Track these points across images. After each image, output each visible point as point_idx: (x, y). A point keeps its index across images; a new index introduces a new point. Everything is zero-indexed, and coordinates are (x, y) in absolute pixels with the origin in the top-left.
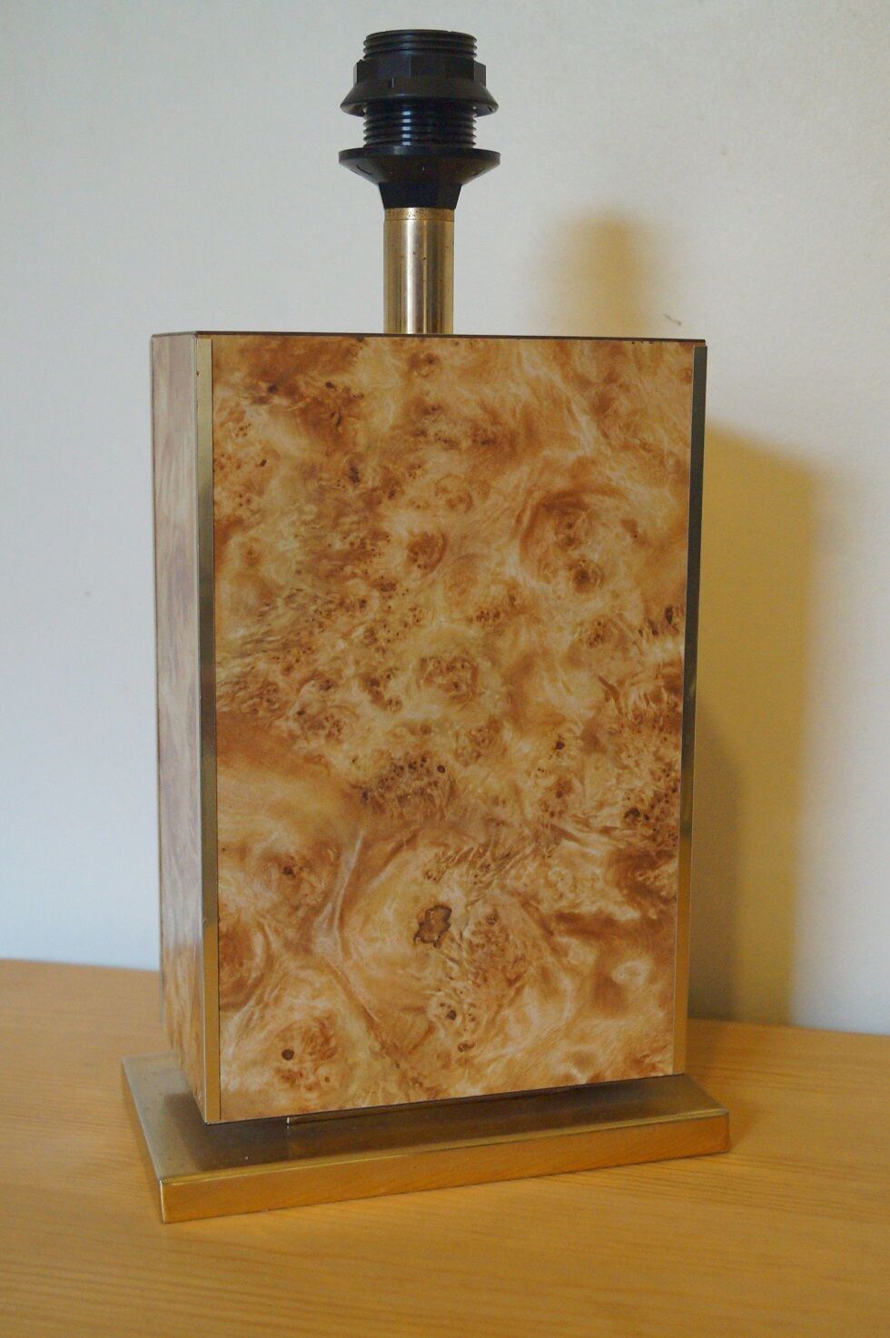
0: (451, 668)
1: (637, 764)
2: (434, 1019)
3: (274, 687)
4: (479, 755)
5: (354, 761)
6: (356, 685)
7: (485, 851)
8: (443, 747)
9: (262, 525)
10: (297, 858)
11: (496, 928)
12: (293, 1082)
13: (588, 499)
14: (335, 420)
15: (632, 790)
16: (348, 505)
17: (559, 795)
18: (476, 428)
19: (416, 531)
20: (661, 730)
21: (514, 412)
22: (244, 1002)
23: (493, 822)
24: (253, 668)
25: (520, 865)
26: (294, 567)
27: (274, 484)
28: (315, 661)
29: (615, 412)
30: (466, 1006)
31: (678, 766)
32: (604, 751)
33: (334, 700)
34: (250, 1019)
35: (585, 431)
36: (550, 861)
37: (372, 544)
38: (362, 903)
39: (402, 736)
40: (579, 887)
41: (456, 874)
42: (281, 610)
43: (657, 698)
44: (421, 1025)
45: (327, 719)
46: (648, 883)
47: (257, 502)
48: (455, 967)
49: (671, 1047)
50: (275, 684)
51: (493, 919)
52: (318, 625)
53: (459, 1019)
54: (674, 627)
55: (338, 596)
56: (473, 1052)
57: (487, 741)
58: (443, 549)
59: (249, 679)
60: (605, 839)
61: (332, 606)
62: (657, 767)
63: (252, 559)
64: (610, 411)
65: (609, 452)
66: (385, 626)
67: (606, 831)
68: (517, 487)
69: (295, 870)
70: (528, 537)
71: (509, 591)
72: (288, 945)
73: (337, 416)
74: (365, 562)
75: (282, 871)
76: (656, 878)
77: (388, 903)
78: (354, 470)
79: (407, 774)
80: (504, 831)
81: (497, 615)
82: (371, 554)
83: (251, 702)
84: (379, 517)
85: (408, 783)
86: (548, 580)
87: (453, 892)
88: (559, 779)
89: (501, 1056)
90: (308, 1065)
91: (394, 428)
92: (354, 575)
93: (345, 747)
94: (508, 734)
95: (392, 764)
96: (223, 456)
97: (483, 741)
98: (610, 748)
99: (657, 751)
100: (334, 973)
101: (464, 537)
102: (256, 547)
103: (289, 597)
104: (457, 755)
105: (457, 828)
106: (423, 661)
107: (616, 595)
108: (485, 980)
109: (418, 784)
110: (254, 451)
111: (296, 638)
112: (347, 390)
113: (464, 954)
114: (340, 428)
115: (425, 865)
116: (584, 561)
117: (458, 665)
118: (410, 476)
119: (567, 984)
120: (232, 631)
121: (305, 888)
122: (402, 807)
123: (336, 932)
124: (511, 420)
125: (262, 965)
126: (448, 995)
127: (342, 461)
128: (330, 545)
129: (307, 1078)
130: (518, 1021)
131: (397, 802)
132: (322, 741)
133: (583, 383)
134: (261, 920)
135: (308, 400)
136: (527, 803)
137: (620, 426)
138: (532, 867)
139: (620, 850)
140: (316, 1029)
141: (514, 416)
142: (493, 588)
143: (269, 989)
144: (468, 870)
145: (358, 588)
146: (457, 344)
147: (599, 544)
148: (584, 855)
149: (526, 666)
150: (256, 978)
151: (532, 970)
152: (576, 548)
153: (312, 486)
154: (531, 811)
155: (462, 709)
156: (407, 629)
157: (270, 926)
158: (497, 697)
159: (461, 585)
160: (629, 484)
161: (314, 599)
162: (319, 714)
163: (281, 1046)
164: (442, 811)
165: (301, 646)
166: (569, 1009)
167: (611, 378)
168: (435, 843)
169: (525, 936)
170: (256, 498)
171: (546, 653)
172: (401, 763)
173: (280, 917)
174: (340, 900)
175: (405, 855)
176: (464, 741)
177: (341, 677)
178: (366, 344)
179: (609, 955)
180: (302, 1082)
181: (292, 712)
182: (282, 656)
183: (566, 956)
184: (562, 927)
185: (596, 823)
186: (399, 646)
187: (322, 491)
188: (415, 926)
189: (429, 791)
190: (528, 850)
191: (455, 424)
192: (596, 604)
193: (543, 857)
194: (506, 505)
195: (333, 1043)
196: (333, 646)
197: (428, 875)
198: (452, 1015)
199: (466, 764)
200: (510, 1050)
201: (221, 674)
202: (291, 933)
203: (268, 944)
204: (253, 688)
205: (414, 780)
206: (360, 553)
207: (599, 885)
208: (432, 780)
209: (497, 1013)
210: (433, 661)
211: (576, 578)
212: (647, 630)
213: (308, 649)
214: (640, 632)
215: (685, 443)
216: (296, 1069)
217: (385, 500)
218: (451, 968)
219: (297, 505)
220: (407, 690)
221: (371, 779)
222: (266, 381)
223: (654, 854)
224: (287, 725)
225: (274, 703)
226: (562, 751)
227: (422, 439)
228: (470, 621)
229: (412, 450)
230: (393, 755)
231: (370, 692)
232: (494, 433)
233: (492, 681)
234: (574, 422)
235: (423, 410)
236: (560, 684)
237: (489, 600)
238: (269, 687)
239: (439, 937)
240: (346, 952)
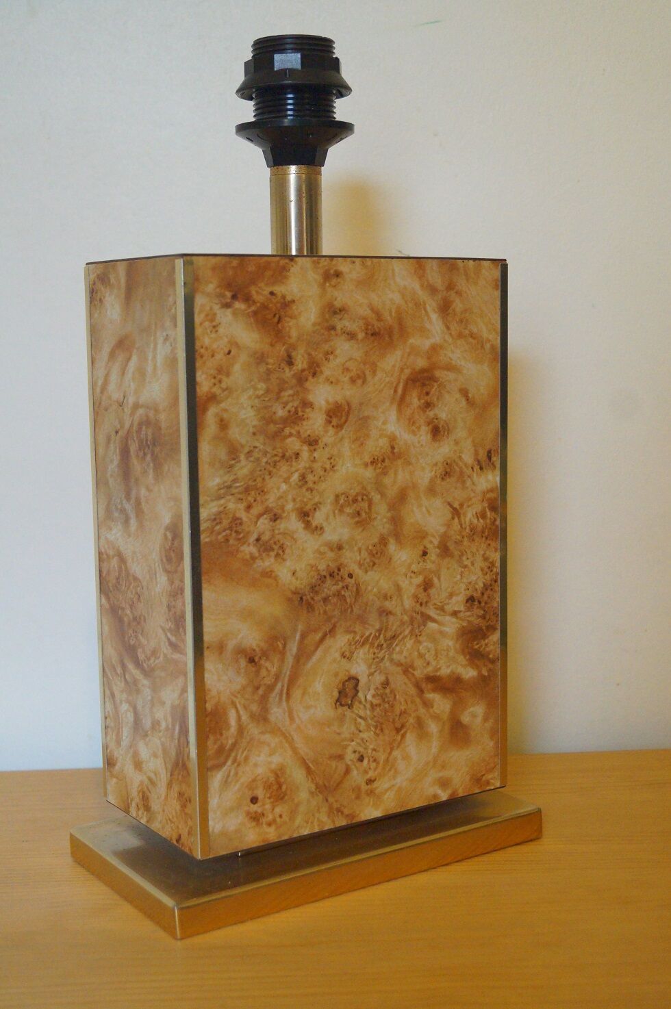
0: (355, 501)
1: (473, 564)
2: (349, 763)
3: (240, 521)
4: (374, 564)
5: (294, 573)
6: (294, 517)
7: (380, 634)
8: (351, 559)
9: (229, 400)
10: (257, 650)
11: (388, 691)
12: (258, 820)
13: (437, 373)
14: (276, 320)
15: (470, 583)
16: (286, 382)
17: (425, 590)
18: (367, 324)
19: (331, 400)
20: (487, 538)
21: (391, 312)
22: (224, 763)
23: (384, 613)
24: (225, 508)
25: (402, 643)
26: (251, 430)
27: (237, 368)
28: (266, 500)
29: (454, 310)
30: (370, 751)
31: (498, 564)
32: (452, 556)
33: (279, 529)
34: (228, 776)
35: (435, 323)
36: (421, 638)
37: (303, 412)
38: (301, 681)
39: (325, 553)
40: (439, 656)
41: (362, 653)
42: (243, 462)
43: (483, 516)
44: (341, 768)
45: (275, 543)
46: (482, 649)
47: (226, 382)
48: (363, 722)
49: (498, 767)
50: (241, 519)
51: (386, 684)
52: (267, 473)
53: (366, 761)
54: (493, 464)
55: (280, 450)
56: (375, 785)
57: (379, 554)
58: (348, 412)
59: (223, 516)
60: (454, 620)
61: (277, 458)
62: (485, 565)
63: (223, 425)
64: (450, 311)
65: (450, 340)
66: (312, 472)
67: (455, 614)
68: (394, 366)
69: (256, 659)
70: (402, 402)
71: (390, 442)
72: (252, 716)
73: (277, 316)
74: (298, 425)
75: (247, 660)
76: (486, 645)
77: (318, 679)
78: (289, 356)
79: (329, 581)
80: (391, 618)
81: (383, 461)
82: (302, 419)
83: (224, 534)
84: (307, 390)
85: (330, 588)
86: (414, 433)
87: (359, 668)
88: (425, 578)
89: (393, 786)
90: (268, 806)
91: (314, 324)
92: (291, 435)
93: (288, 563)
94: (392, 547)
95: (318, 574)
96: (202, 347)
97: (377, 553)
98: (456, 553)
99: (485, 554)
100: (283, 734)
101: (361, 404)
102: (225, 416)
103: (248, 452)
104: (360, 565)
105: (362, 619)
106: (337, 497)
107: (457, 443)
108: (382, 730)
109: (335, 588)
110: (222, 344)
111: (254, 484)
112: (284, 297)
113: (368, 712)
114: (280, 325)
115: (341, 648)
116: (437, 419)
117: (360, 499)
118: (326, 360)
119: (433, 728)
120: (211, 480)
121: (263, 673)
122: (326, 606)
123: (284, 704)
124: (389, 318)
125: (236, 733)
126: (358, 743)
127: (281, 350)
128: (274, 413)
129: (267, 817)
130: (404, 758)
131: (322, 603)
132: (272, 560)
133: (433, 290)
134: (235, 699)
135: (258, 304)
136: (405, 597)
137: (457, 322)
138: (409, 643)
139: (463, 627)
140: (272, 779)
141: (391, 315)
142: (380, 440)
143: (241, 751)
144: (369, 651)
145: (293, 444)
146: (354, 262)
147: (445, 406)
148: (441, 632)
149: (402, 497)
150: (232, 744)
151: (411, 720)
152: (431, 410)
153: (262, 368)
154: (408, 603)
155: (363, 530)
156: (326, 474)
157: (240, 703)
158: (385, 520)
159: (360, 441)
160: (463, 363)
161: (265, 453)
162: (270, 540)
163: (249, 795)
164: (352, 607)
165: (257, 489)
166: (435, 745)
167: (450, 287)
168: (348, 631)
169: (407, 694)
170: (224, 379)
171: (415, 486)
172: (324, 573)
173: (247, 696)
174: (286, 679)
175: (329, 641)
176: (365, 554)
177: (284, 511)
178: (296, 263)
179: (458, 705)
180: (264, 820)
181: (252, 539)
182: (244, 498)
183: (432, 707)
184: (430, 686)
185: (449, 608)
186: (322, 486)
187: (269, 372)
188: (336, 694)
189: (343, 593)
190: (407, 632)
191: (354, 321)
192: (444, 450)
193: (415, 635)
194: (387, 379)
195: (284, 787)
196: (278, 489)
197: (343, 656)
198: (361, 759)
199: (366, 572)
200: (398, 780)
201: (204, 514)
202: (254, 707)
203: (239, 718)
204: (225, 523)
205: (334, 585)
206: (295, 418)
207: (452, 653)
208: (344, 584)
209: (390, 753)
210: (343, 496)
211: (432, 431)
212: (477, 468)
213: (262, 492)
214: (472, 468)
215: (496, 333)
216: (260, 811)
217: (310, 378)
218: (360, 724)
219: (253, 383)
220: (327, 519)
221: (305, 586)
222: (230, 291)
223: (484, 628)
224: (249, 549)
225: (240, 533)
226: (426, 558)
227: (333, 332)
228: (366, 465)
229: (327, 341)
230: (319, 568)
231: (303, 522)
232: (379, 328)
233: (381, 510)
234: (428, 319)
235: (333, 311)
236: (424, 509)
237: (378, 449)
238: (236, 521)
239: (352, 701)
240: (292, 718)
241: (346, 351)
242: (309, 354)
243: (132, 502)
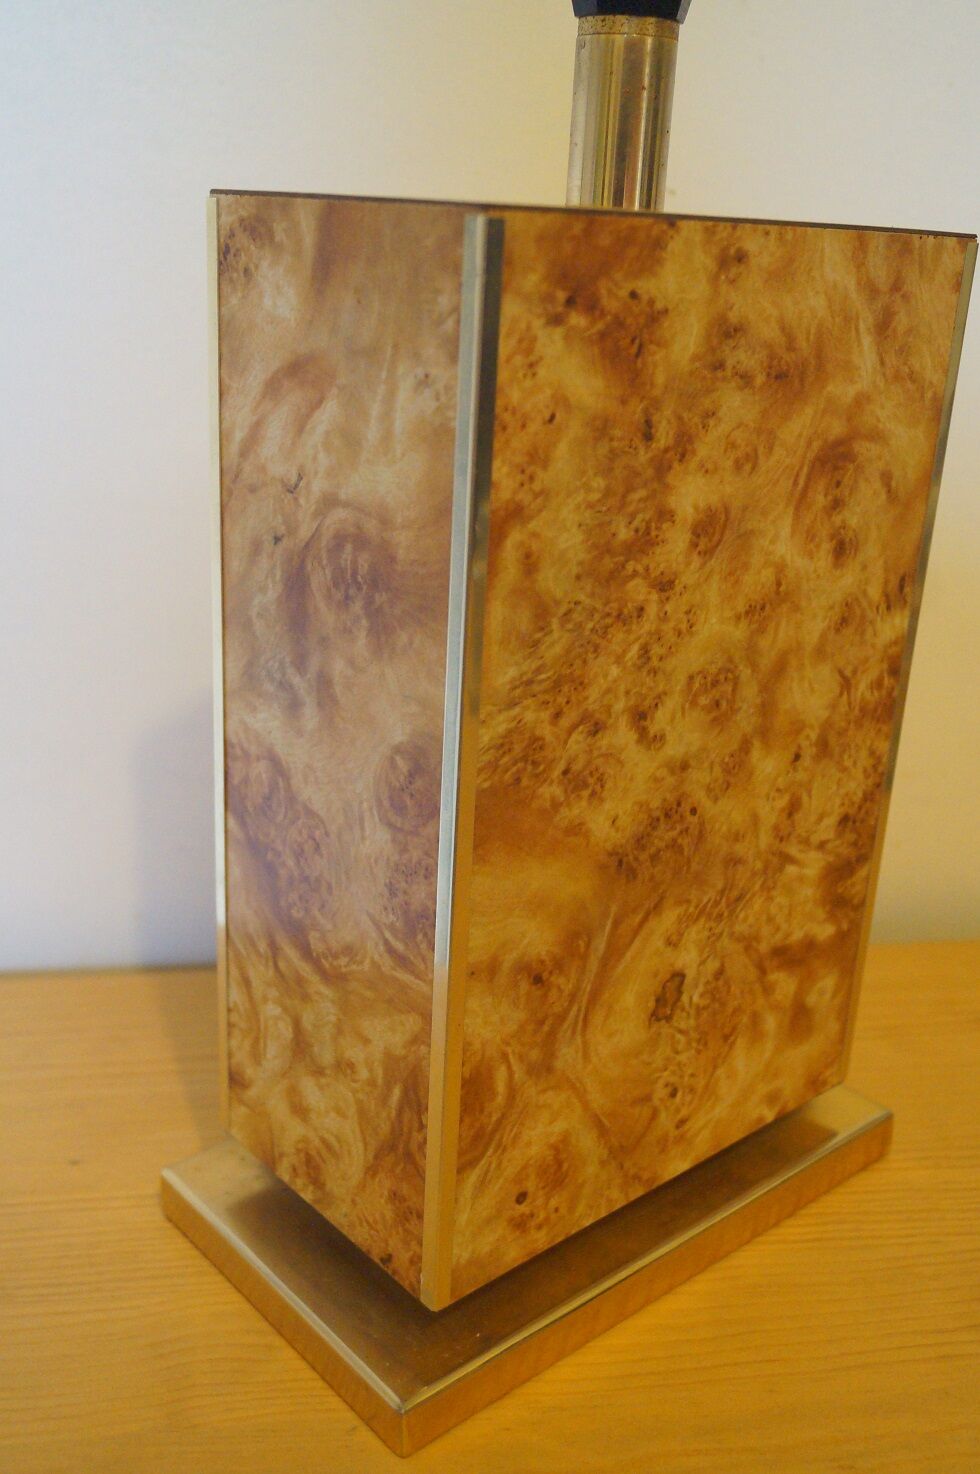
0: (715, 683)
1: (855, 764)
2: (658, 1103)
3: (540, 743)
4: (728, 785)
5: (613, 822)
6: (624, 723)
7: (722, 898)
8: (698, 784)
9: (544, 514)
10: (547, 960)
11: (721, 983)
12: (524, 1226)
13: (857, 447)
14: (634, 350)
15: (847, 794)
16: (637, 474)
17: (790, 815)
18: (771, 357)
19: (702, 505)
20: (878, 720)
21: (808, 333)
22: (482, 1155)
23: (733, 861)
24: (520, 721)
25: (749, 904)
26: (575, 570)
27: (562, 450)
28: (586, 698)
29: (894, 330)
30: (686, 1079)
31: (885, 759)
32: (830, 755)
33: (600, 748)
34: (486, 1173)
35: (865, 353)
36: (774, 893)
37: (657, 528)
38: (606, 995)
39: (663, 779)
40: (793, 914)
41: (694, 933)
42: (556, 635)
43: (879, 685)
44: (646, 1112)
45: (591, 774)
46: (846, 893)
47: (544, 478)
48: (682, 1038)
49: (840, 1058)
50: (542, 739)
51: (720, 973)
52: (592, 649)
53: (679, 1095)
54: (904, 600)
55: (615, 605)
56: (688, 1125)
57: (737, 767)
58: (725, 526)
59: (515, 737)
60: (820, 855)
62: (869, 763)
63: (530, 564)
64: (889, 332)
65: (882, 385)
66: (659, 639)
67: (822, 846)
68: (799, 436)
69: (545, 976)
70: (801, 502)
71: (777, 574)
72: (531, 1069)
73: (637, 342)
74: (648, 555)
75: (532, 980)
76: (852, 885)
77: (631, 987)
78: (648, 423)
79: (662, 825)
80: (740, 868)
81: (763, 608)
82: (654, 543)
83: (514, 769)
84: (667, 487)
85: (664, 835)
86: (811, 555)
87: (688, 958)
88: (792, 798)
89: (709, 1121)
90: (540, 1201)
91: (695, 358)
92: (635, 574)
93: (607, 806)
94: (756, 753)
95: (650, 816)
96: (506, 410)
97: (734, 768)
98: (837, 750)
99: (872, 745)
100: (573, 1087)
101: (745, 508)
102: (534, 547)
103: (565, 614)
104: (709, 789)
105: (700, 878)
106: (691, 678)
107: (864, 567)
108: (706, 1044)
109: (670, 835)
110: (541, 402)
111: (569, 671)
112: (651, 302)
113: (691, 1022)
114: (639, 361)
115: (668, 931)
116: (844, 528)
117: (722, 678)
118: (704, 427)
119: (771, 1023)
120: (501, 674)
121: (553, 995)
122: (654, 867)
123: (579, 1039)
124: (804, 344)
125: (503, 1103)
126: (672, 1072)
127: (636, 409)
128: (614, 535)
129: (538, 1217)
130: (728, 1077)
131: (649, 863)
132: (584, 803)
133: (872, 292)
134: (507, 1049)
135: (609, 318)
136: (762, 832)
137: (895, 350)
138: (758, 903)
139: (829, 864)
140: (550, 1158)
141: (808, 339)
142: (764, 572)
143: (508, 1129)
144: (704, 925)
145: (637, 591)
146: (767, 233)
147: (859, 505)
148: (800, 878)
149: (780, 669)
150: (496, 1122)
151: (745, 1019)
152: (838, 513)
153: (603, 449)
154: (765, 839)
155: (721, 730)
156: (680, 639)
157: (514, 1053)
158: (752, 711)
159: (733, 576)
160: (893, 426)
161: (592, 613)
162: (584, 769)
163: (515, 1191)
164: (689, 862)
165: (573, 681)
166: (769, 1045)
167: (896, 287)
168: (679, 902)
169: (745, 982)
170: (540, 474)
171: (799, 648)
172: (658, 813)
173: (525, 1039)
174: (586, 997)
175: (652, 923)
176: (717, 770)
177: (610, 716)
178: (678, 231)
179: (807, 980)
180: (533, 1223)
181: (557, 773)
182: (551, 700)
183: (774, 993)
184: (775, 963)
185: (815, 839)
186: (670, 664)
187: (613, 455)
188: (652, 1004)
189: (680, 841)
190: (757, 887)
191: (754, 351)
194: (787, 461)
195: (565, 1166)
196: (606, 676)
197: (669, 942)
198: (673, 1094)
199: (716, 800)
200: (718, 1110)
202: (535, 1055)
203: (511, 1078)
204: (518, 749)
205: (669, 830)
206: (645, 542)
207: (809, 907)
208: (684, 827)
209: (712, 1075)
210: (699, 676)
211: (835, 550)
212: (883, 606)
213: (580, 684)
214: (877, 608)
215: (943, 370)
216: (528, 1211)
218: (678, 1041)
219: (585, 478)
220: (673, 719)
221: (628, 840)
222: (565, 289)
223: (853, 860)
224: (551, 791)
225: (540, 764)
226: (798, 764)
227: (719, 374)
228: (738, 618)
229: (709, 391)
230: (651, 805)
231: (637, 729)
232: (788, 364)
233: (750, 692)
234: (858, 346)
235: (727, 331)
236: (806, 685)
237: (759, 588)
238: (536, 743)
239: (672, 1010)
240: (586, 1056)
241: (736, 407)
242: (680, 418)
243: (309, 676)
